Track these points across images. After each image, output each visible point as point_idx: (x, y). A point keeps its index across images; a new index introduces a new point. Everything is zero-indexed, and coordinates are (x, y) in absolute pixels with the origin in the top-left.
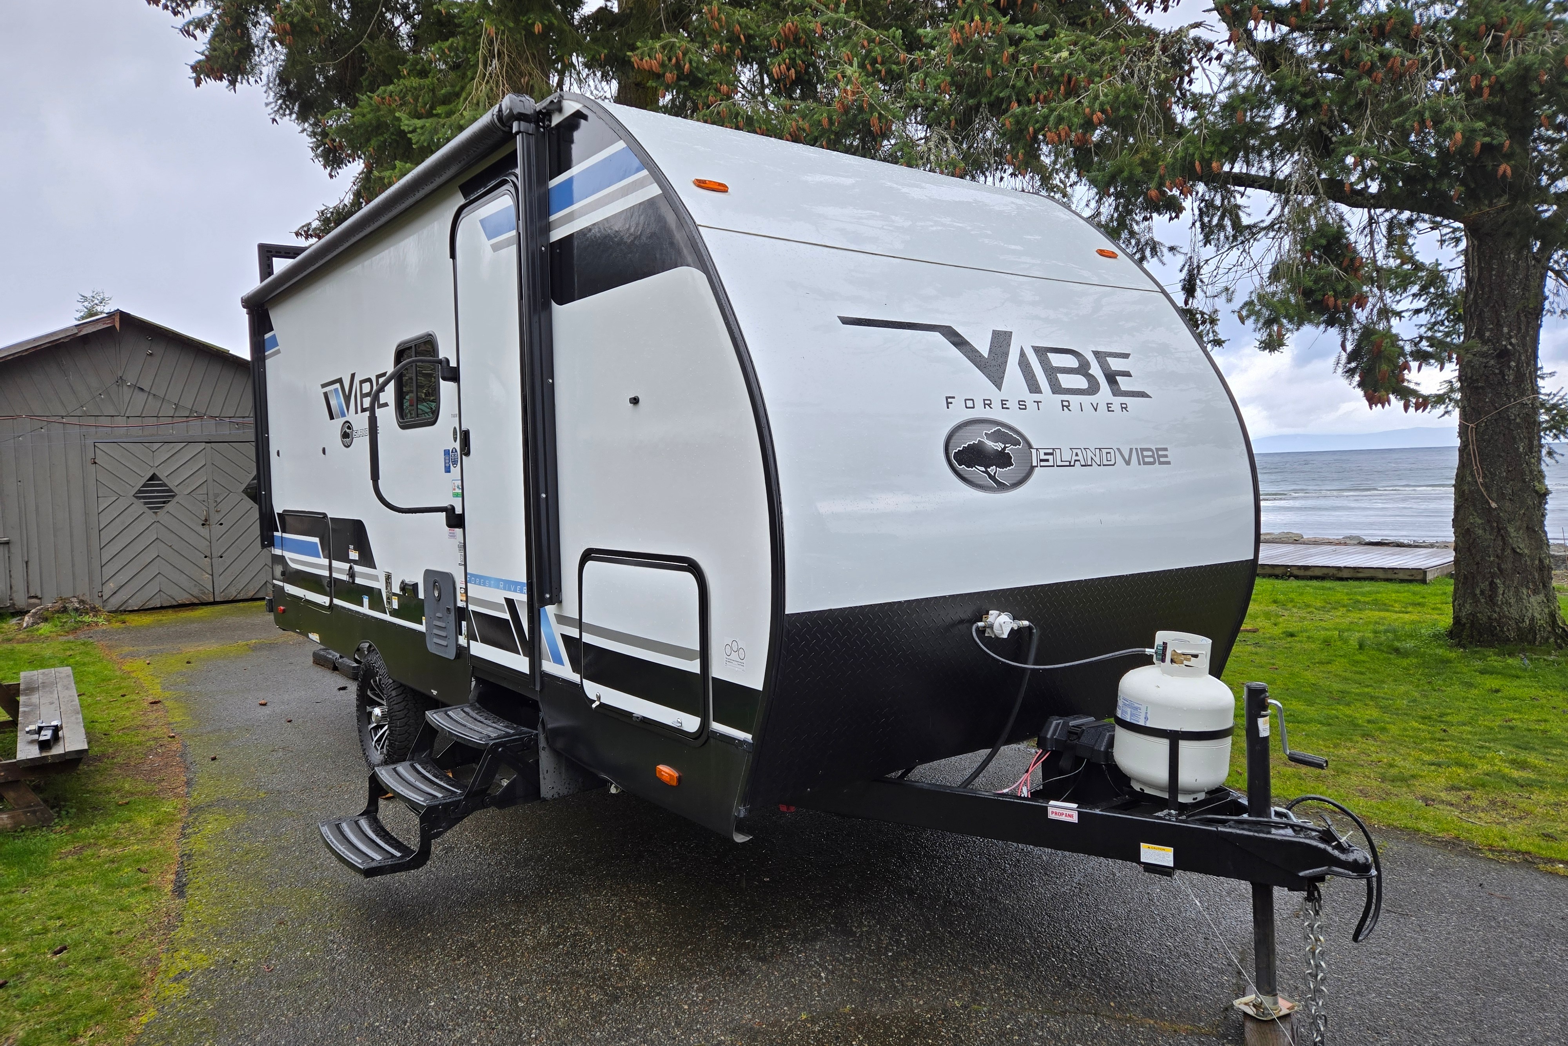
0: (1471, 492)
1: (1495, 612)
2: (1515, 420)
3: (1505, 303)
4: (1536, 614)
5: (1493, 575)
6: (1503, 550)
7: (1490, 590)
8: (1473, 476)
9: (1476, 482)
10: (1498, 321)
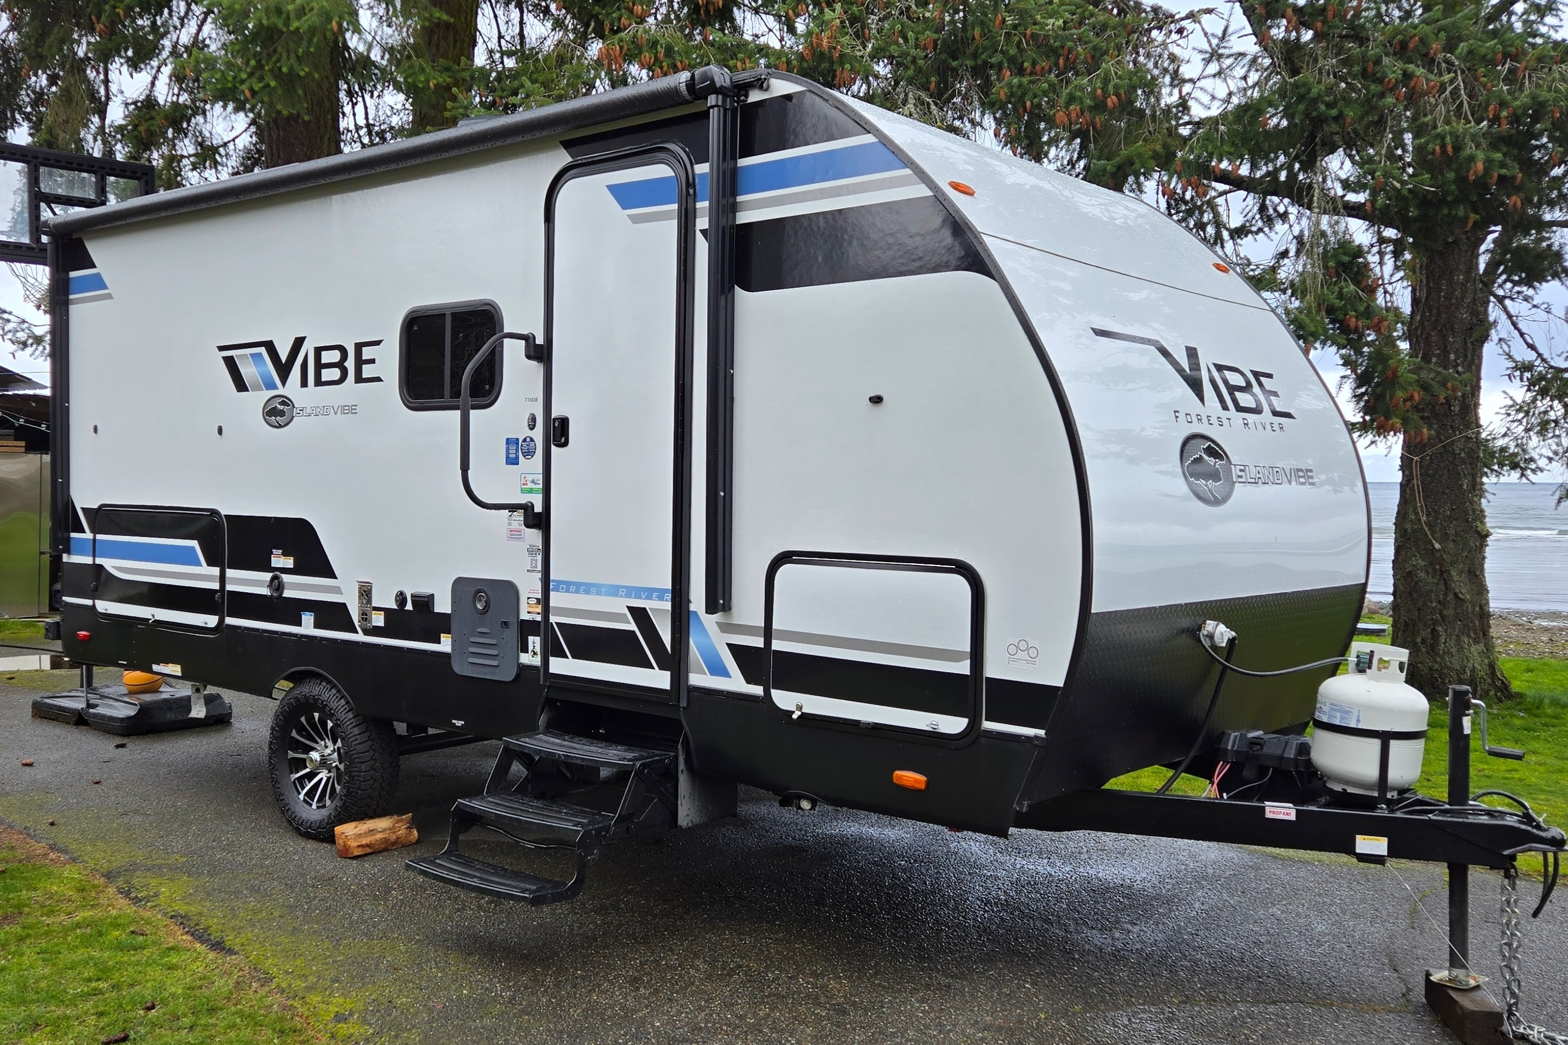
0: (1414, 531)
1: (1437, 662)
2: (1459, 454)
3: (1453, 327)
4: (1476, 665)
5: (1435, 622)
6: (1446, 595)
7: (1432, 639)
8: (1417, 514)
9: (1420, 520)
10: (1445, 346)
